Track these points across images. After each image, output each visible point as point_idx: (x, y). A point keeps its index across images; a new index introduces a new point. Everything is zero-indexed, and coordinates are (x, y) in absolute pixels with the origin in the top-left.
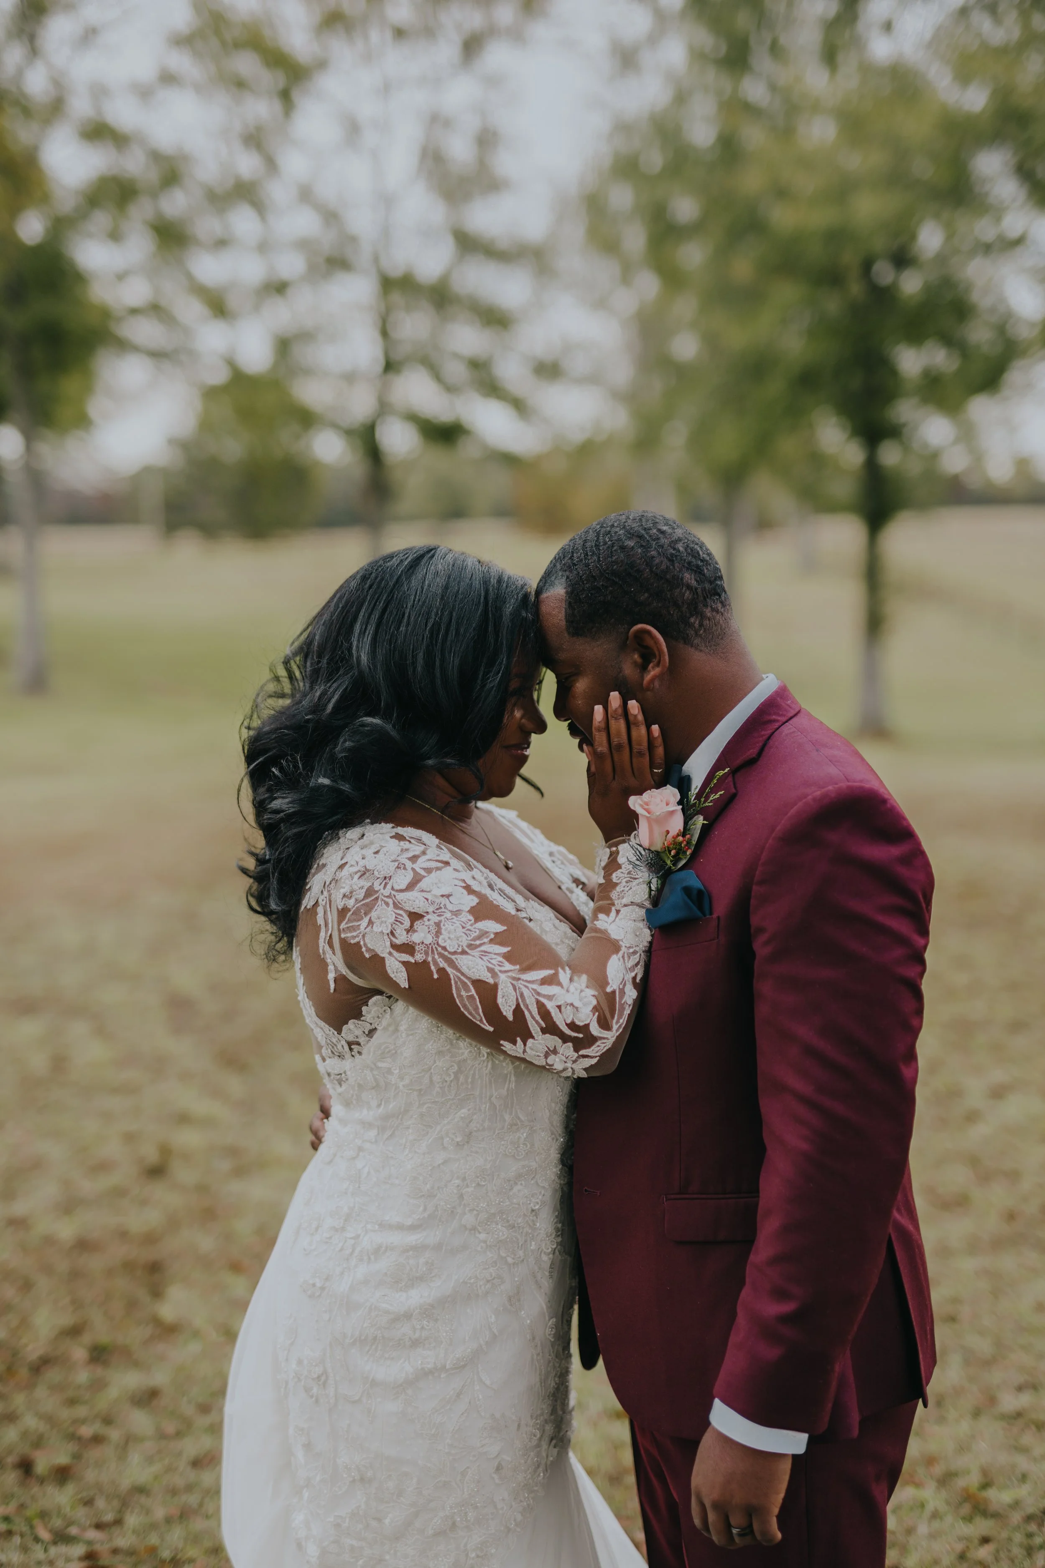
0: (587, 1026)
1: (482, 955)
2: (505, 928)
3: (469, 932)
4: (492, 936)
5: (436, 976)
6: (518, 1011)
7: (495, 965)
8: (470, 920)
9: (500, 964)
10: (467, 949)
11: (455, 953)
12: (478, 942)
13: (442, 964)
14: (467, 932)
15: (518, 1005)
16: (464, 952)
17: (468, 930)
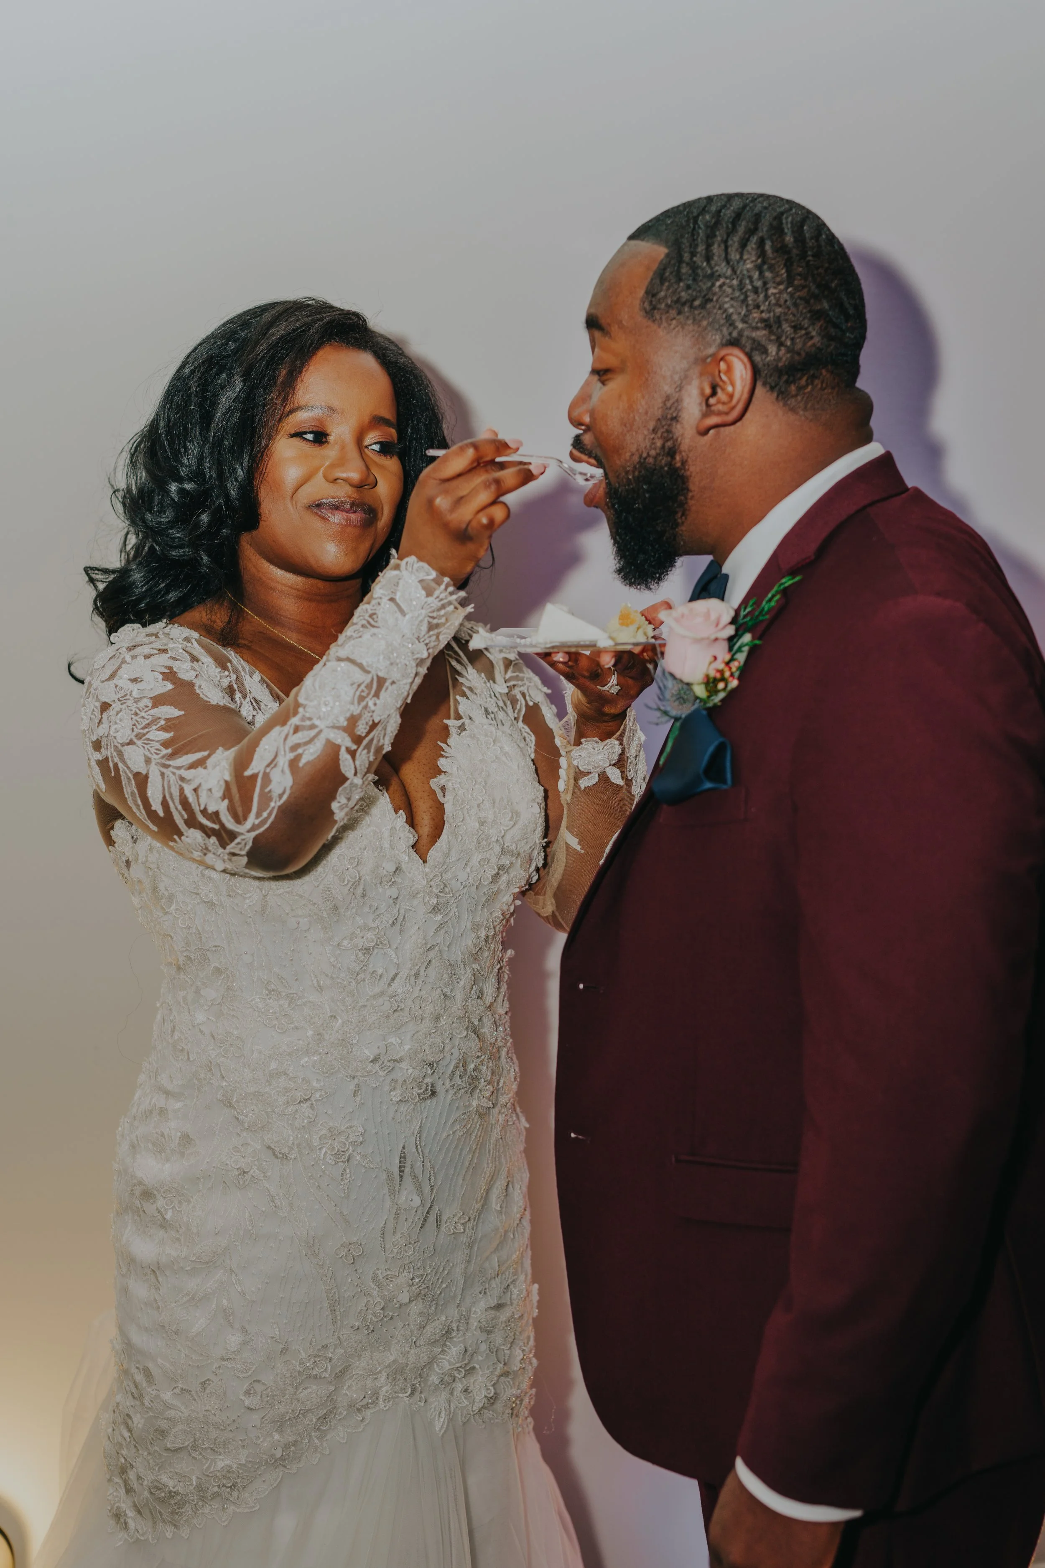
0: (217, 814)
1: (145, 743)
2: (183, 713)
3: (142, 720)
4: (163, 722)
5: (113, 774)
6: (165, 804)
7: (151, 754)
8: (147, 707)
9: (157, 752)
10: (135, 740)
11: (123, 745)
12: (146, 730)
13: (117, 760)
14: (139, 720)
15: (164, 797)
16: (131, 743)
17: (143, 718)
